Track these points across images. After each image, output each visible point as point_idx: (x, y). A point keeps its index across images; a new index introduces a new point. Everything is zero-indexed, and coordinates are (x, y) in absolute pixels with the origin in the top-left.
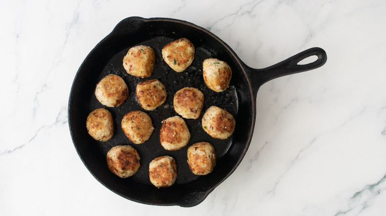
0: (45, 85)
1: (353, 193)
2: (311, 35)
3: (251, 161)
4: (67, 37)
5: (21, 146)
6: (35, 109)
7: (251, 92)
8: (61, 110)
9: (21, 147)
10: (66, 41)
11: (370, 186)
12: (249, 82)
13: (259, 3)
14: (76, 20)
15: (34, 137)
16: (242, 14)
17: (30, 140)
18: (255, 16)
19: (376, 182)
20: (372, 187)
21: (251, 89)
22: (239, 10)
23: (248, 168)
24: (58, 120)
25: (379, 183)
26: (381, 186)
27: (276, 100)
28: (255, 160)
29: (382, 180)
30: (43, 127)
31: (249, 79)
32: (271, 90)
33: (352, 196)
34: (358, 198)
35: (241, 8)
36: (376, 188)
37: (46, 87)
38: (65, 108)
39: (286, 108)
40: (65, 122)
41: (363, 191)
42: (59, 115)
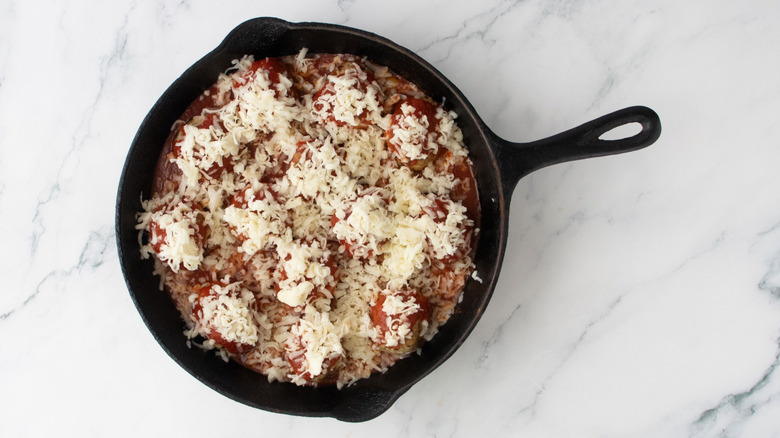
0: (57, 187)
1: (699, 411)
2: (611, 81)
3: (487, 345)
4: (102, 85)
5: (7, 313)
6: (35, 237)
7: (500, 189)
8: (90, 238)
9: (6, 316)
10: (99, 95)
11: (735, 397)
12: (497, 169)
13: (502, 14)
14: (121, 50)
15: (33, 296)
16: (468, 38)
17: (26, 302)
18: (495, 41)
19: (746, 387)
20: (737, 399)
21: (500, 184)
22: (460, 30)
23: (480, 359)
24: (84, 258)
25: (752, 390)
26: (756, 397)
27: (537, 218)
28: (495, 342)
29: (759, 384)
30: (53, 273)
31: (498, 163)
32: (528, 197)
33: (697, 418)
34: (708, 422)
35: (465, 26)
36: (747, 402)
37: (59, 189)
38: (98, 235)
39: (558, 234)
40: (99, 264)
41: (719, 406)
42: (86, 248)
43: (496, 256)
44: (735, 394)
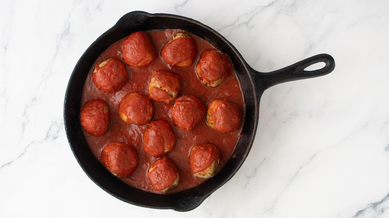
1: (356, 211)
2: (311, 47)
3: (249, 178)
4: (58, 49)
5: (9, 162)
6: (24, 124)
8: (52, 125)
9: (9, 164)
10: (56, 53)
11: (374, 204)
12: (253, 86)
13: (257, 14)
14: (67, 31)
15: (23, 154)
16: (240, 25)
17: (19, 157)
18: (253, 27)
19: (379, 200)
20: (375, 205)
21: (255, 93)
22: (236, 22)
23: (246, 185)
24: (48, 136)
25: (382, 201)
26: (384, 204)
27: (274, 115)
28: (253, 176)
29: (386, 198)
30: (33, 142)
31: (254, 83)
32: (269, 104)
33: (355, 215)
34: (360, 217)
35: (238, 20)
36: (380, 207)
37: (36, 100)
38: (56, 123)
39: (284, 122)
40: (56, 138)
41: (366, 209)
42: (50, 130)
43: (253, 129)
44: (373, 203)
